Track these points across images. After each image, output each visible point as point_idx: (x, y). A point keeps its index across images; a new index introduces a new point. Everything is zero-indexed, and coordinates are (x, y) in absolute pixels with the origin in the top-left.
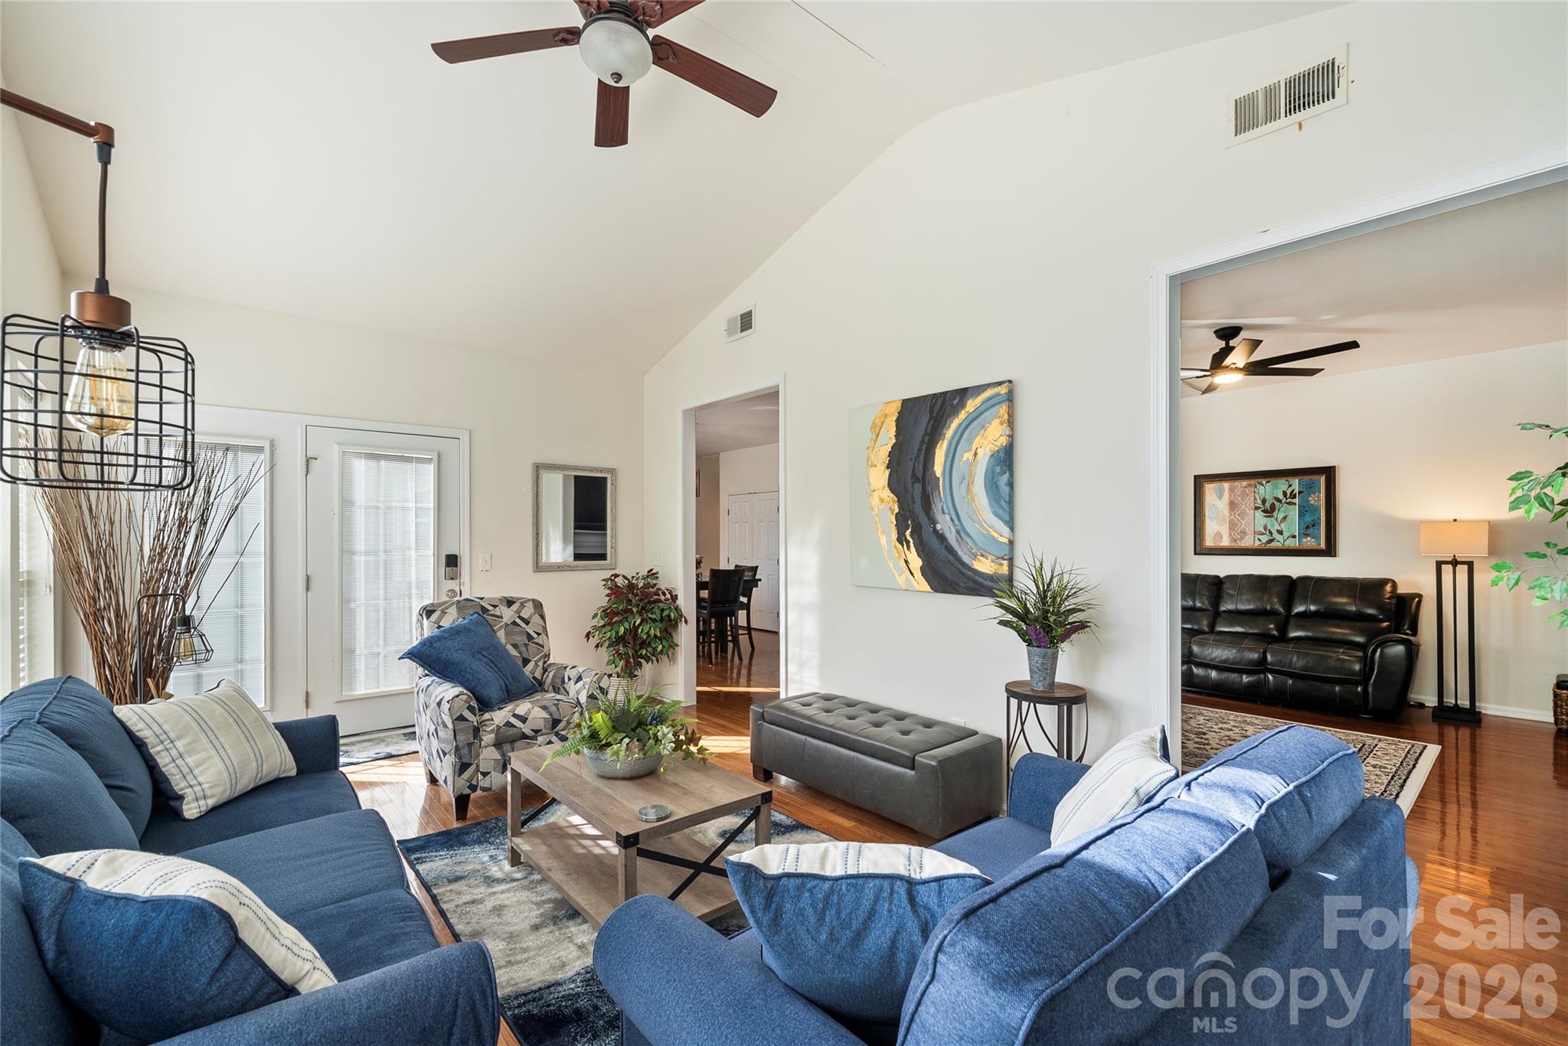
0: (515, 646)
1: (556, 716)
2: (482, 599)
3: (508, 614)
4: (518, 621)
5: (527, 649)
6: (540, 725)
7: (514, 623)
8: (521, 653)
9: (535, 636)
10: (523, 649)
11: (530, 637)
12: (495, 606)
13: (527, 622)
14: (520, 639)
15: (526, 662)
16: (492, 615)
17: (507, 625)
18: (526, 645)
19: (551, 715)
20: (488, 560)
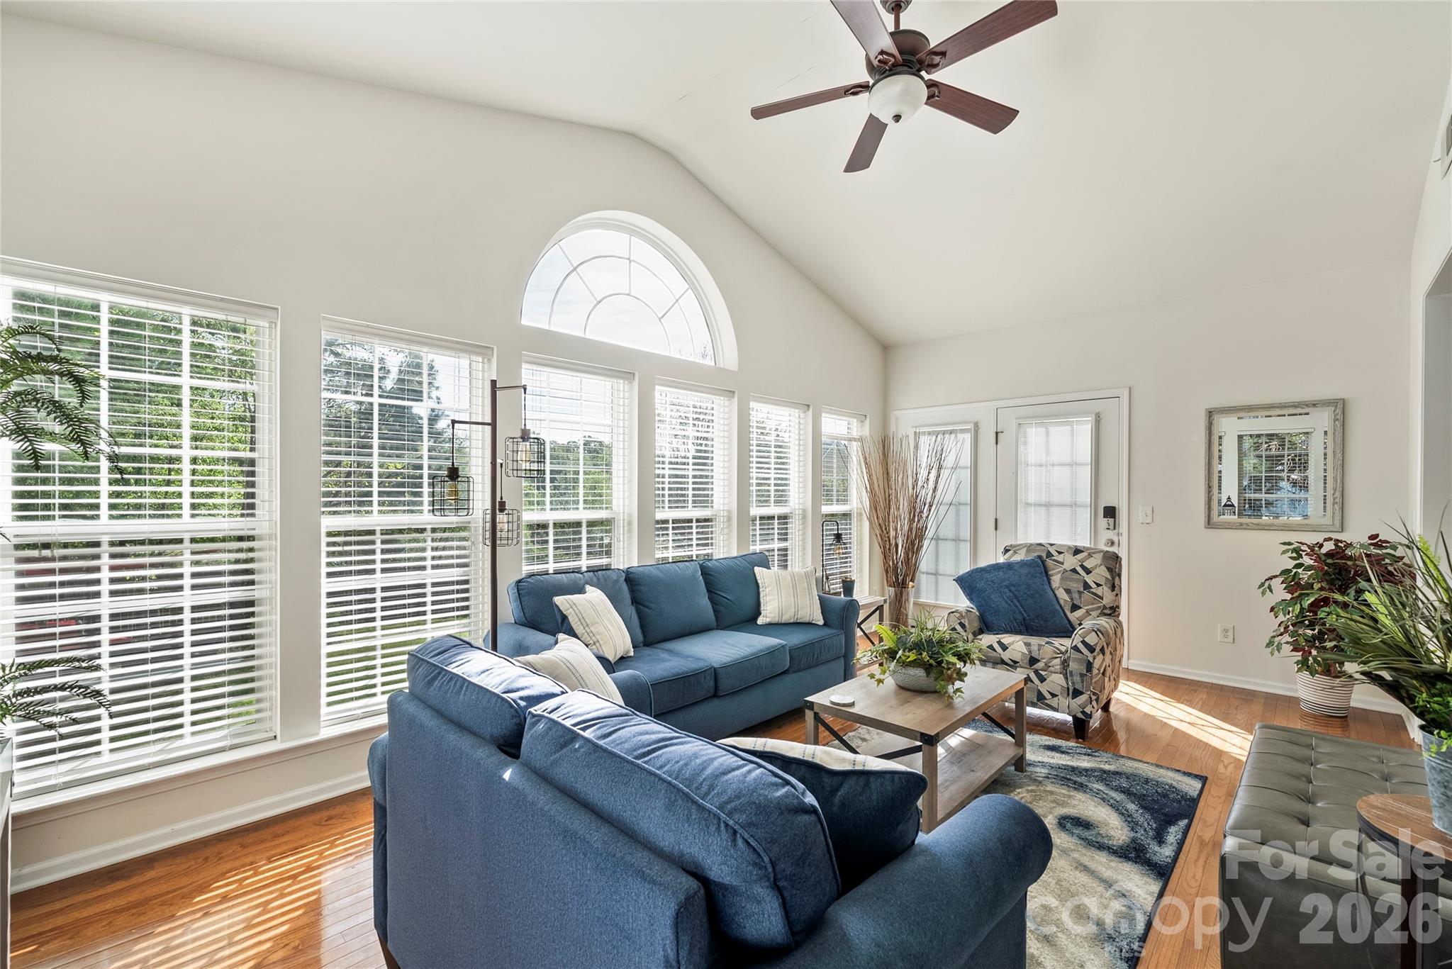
0: (1068, 591)
1: (1035, 655)
2: (1051, 545)
3: (1070, 562)
4: (1079, 569)
5: (1080, 598)
6: (1017, 657)
7: (1074, 571)
8: (1072, 599)
9: (1093, 585)
10: (1076, 596)
11: (1087, 586)
12: (1060, 553)
13: (1088, 571)
14: (1075, 585)
15: (1075, 608)
16: (1054, 560)
17: (1065, 571)
18: (1080, 592)
19: (1030, 652)
20: (1149, 513)
